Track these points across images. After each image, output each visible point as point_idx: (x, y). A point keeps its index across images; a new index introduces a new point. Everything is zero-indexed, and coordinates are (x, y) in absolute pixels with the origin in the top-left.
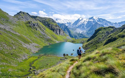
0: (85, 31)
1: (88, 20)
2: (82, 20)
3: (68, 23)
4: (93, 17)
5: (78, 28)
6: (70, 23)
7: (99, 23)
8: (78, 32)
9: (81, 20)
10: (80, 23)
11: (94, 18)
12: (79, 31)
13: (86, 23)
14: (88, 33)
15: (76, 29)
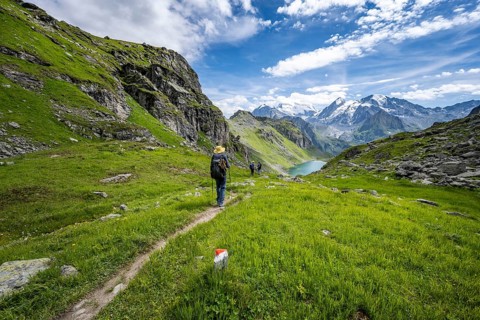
0: (349, 132)
1: (357, 105)
2: (342, 104)
3: (306, 113)
4: (372, 96)
5: (330, 124)
6: (312, 113)
7: (387, 110)
8: (332, 135)
9: (339, 106)
10: (336, 113)
11: (373, 98)
12: (336, 132)
13: (352, 112)
14: (355, 137)
15: (326, 128)
